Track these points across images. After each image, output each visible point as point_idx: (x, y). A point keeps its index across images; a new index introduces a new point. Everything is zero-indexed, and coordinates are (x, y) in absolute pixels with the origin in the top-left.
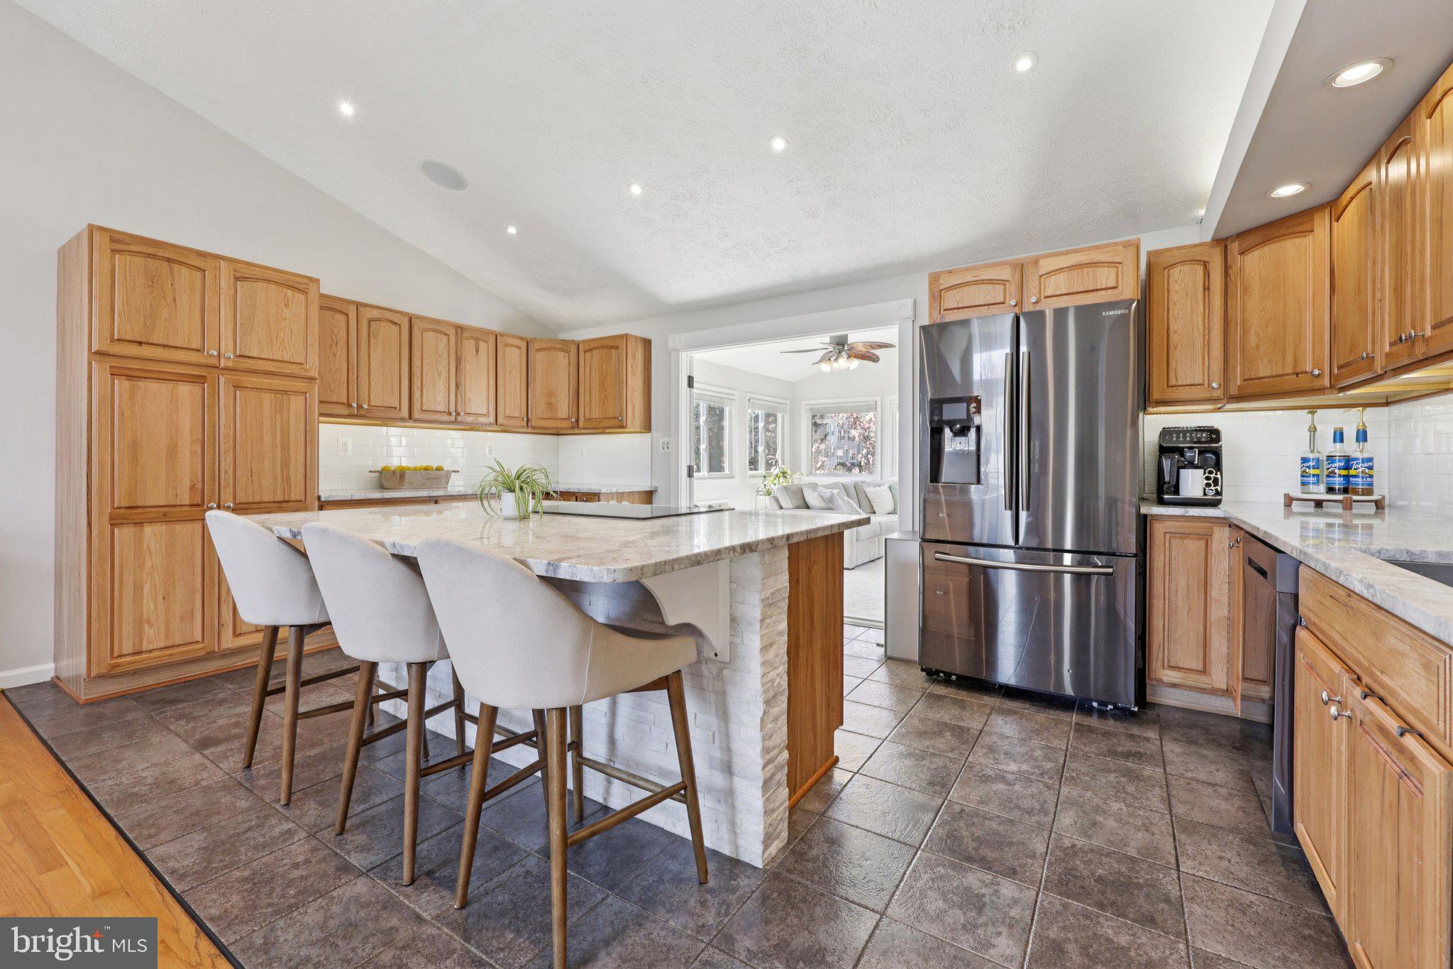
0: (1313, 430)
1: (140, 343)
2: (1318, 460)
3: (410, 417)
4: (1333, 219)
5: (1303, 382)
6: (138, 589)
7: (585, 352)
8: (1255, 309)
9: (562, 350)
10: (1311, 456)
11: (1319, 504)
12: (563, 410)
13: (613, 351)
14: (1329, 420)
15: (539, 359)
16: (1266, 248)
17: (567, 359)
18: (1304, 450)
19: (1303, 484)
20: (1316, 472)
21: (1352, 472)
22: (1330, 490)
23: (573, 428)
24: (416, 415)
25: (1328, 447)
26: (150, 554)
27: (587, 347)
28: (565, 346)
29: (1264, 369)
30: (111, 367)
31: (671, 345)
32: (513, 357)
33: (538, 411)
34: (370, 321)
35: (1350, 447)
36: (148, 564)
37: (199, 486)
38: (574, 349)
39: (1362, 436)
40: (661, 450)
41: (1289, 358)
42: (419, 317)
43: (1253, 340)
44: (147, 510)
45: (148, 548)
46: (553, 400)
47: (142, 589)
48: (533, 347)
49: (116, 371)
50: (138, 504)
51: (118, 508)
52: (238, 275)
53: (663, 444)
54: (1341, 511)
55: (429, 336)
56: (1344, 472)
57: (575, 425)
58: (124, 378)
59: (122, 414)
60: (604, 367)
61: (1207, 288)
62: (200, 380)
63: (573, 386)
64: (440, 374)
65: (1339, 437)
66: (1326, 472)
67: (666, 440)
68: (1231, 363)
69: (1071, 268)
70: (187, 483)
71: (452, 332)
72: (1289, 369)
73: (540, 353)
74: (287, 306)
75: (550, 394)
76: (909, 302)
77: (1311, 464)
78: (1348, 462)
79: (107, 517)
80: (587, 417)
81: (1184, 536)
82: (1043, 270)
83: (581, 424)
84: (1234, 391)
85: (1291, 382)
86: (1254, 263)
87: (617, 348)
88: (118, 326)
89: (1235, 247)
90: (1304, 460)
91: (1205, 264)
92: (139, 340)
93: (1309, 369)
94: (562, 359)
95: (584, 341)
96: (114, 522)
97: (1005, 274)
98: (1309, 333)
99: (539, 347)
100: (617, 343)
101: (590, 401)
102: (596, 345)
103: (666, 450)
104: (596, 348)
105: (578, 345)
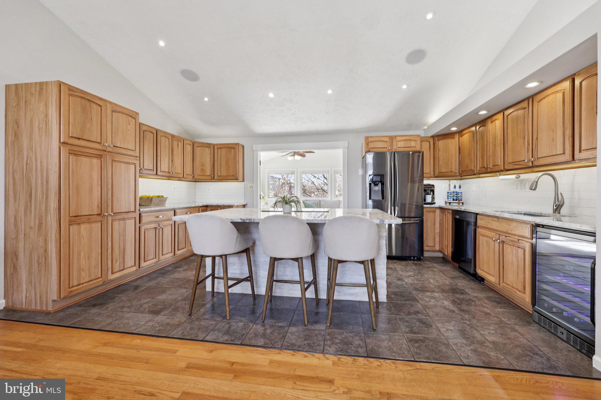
0: (450, 185)
1: (79, 139)
2: (451, 193)
3: (157, 174)
4: (460, 136)
5: (453, 174)
6: (79, 254)
7: (218, 149)
8: (441, 154)
9: (207, 147)
10: (450, 192)
11: (450, 203)
12: (208, 172)
14: (453, 183)
15: (198, 150)
16: (444, 140)
17: (209, 151)
18: (447, 190)
19: (448, 198)
20: (451, 195)
21: (458, 196)
22: (453, 200)
23: (212, 179)
24: (159, 173)
25: (452, 189)
26: (83, 238)
27: (219, 147)
28: (208, 145)
29: (444, 170)
30: (69, 150)
31: (254, 148)
32: (189, 148)
33: (198, 172)
34: (144, 131)
35: (457, 189)
36: (83, 242)
37: (100, 206)
38: (212, 147)
39: (460, 187)
40: (249, 189)
41: (450, 168)
42: (160, 130)
43: (441, 163)
44: (82, 217)
45: (83, 235)
46: (204, 168)
47: (80, 254)
48: (196, 145)
49: (71, 152)
50: (80, 214)
51: (71, 217)
52: (113, 109)
53: (250, 186)
54: (457, 205)
55: (163, 138)
56: (456, 196)
57: (213, 178)
58: (73, 155)
59: (73, 172)
60: (228, 156)
61: (430, 148)
62: (100, 157)
63: (212, 162)
64: (166, 155)
65: (455, 187)
66: (452, 196)
67: (251, 185)
68: (435, 168)
69: (404, 140)
70: (96, 205)
71: (170, 138)
72: (449, 171)
73: (198, 148)
74: (129, 124)
75: (203, 165)
76: (347, 142)
77: (450, 193)
78: (457, 193)
79: (67, 221)
80: (219, 174)
81: (429, 212)
82: (397, 140)
83: (216, 178)
84: (436, 175)
85: (450, 174)
86: (441, 144)
87: (234, 148)
88: (71, 130)
89: (436, 139)
90: (448, 193)
91: (429, 142)
92: (79, 137)
93: (454, 171)
94: (207, 150)
95: (217, 144)
96: (70, 223)
97: (387, 139)
98: (454, 162)
99: (198, 145)
100: (234, 146)
101: (221, 169)
102: (223, 146)
103: (251, 189)
104: (223, 148)
105: (214, 145)
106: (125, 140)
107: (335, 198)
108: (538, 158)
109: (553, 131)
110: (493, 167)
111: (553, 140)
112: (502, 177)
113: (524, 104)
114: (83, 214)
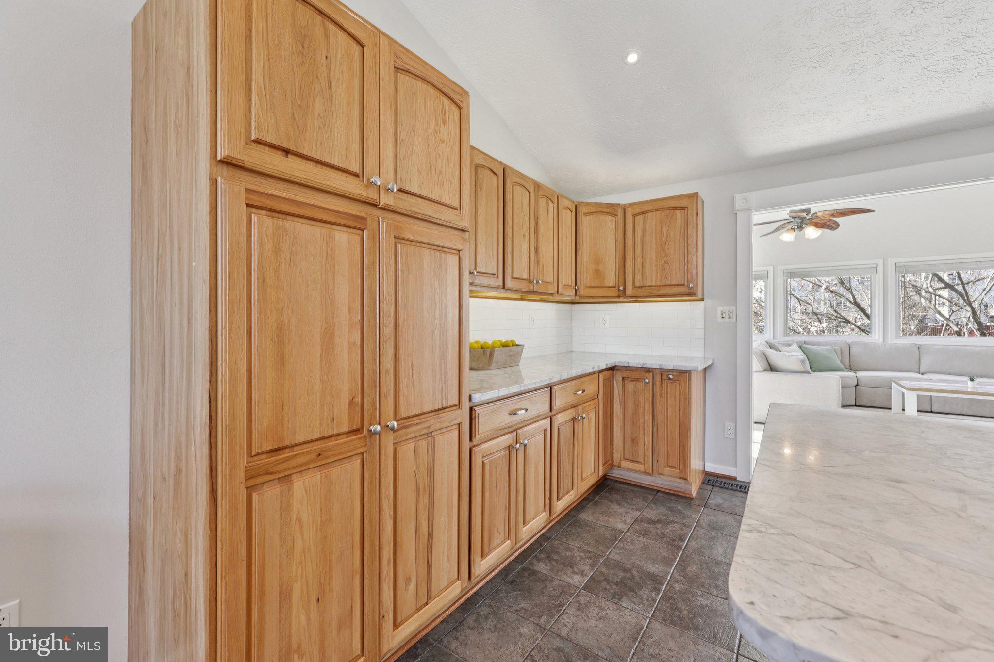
1: (287, 152)
3: (504, 287)
6: (285, 595)
7: (635, 216)
9: (608, 213)
12: (611, 279)
13: (678, 212)
15: (587, 222)
17: (614, 223)
23: (619, 297)
24: (509, 283)
26: (301, 527)
27: (638, 210)
28: (611, 210)
30: (248, 190)
31: (739, 205)
32: (568, 218)
33: (586, 278)
34: (476, 168)
36: (299, 546)
37: (358, 399)
38: (620, 212)
40: (719, 319)
42: (510, 168)
44: (297, 450)
45: (299, 520)
46: (601, 267)
47: (291, 590)
48: (582, 210)
49: (256, 200)
50: (287, 443)
51: (258, 454)
52: (399, 64)
53: (722, 313)
55: (518, 189)
57: (621, 293)
58: (264, 212)
59: (263, 281)
60: (665, 230)
62: (356, 224)
63: (620, 252)
64: (524, 235)
67: (726, 308)
70: (345, 398)
71: (532, 189)
73: (588, 217)
74: (444, 122)
75: (598, 261)
79: (241, 474)
80: (638, 284)
83: (629, 292)
87: (683, 208)
88: (257, 114)
92: (285, 145)
94: (610, 223)
95: (631, 205)
96: (251, 483)
99: (586, 212)
100: (684, 203)
101: (643, 267)
102: (650, 208)
103: (727, 320)
104: (651, 211)
105: (624, 208)
106: (433, 171)
107: (898, 337)
114: (301, 439)
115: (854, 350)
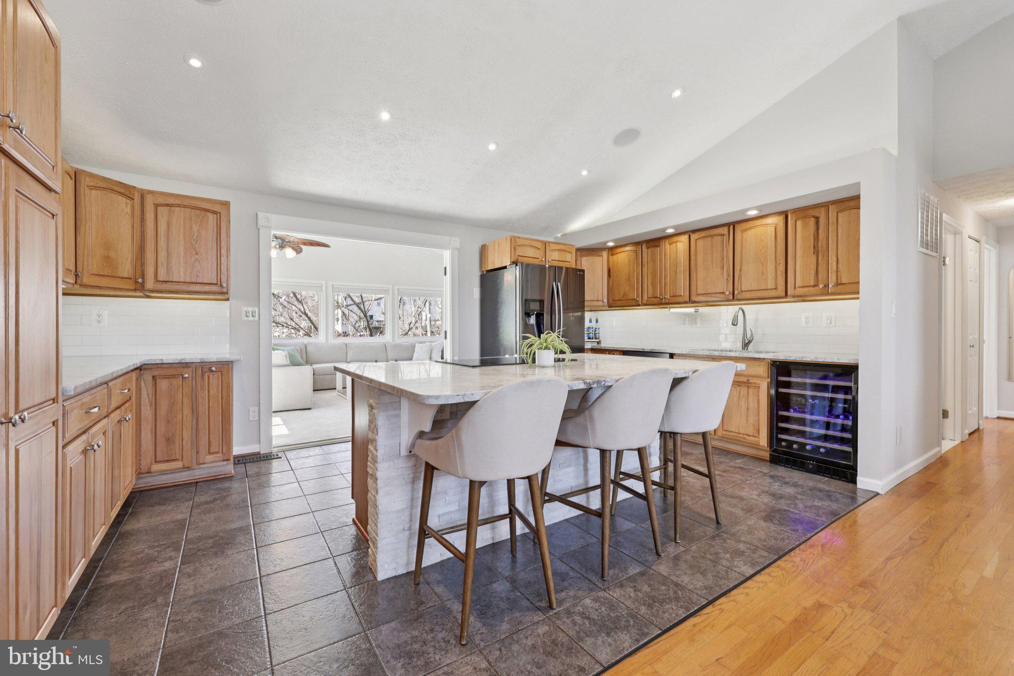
2: (587, 328)
4: (610, 254)
5: (600, 303)
7: (157, 206)
9: (121, 194)
12: (126, 268)
13: (210, 215)
14: (589, 315)
15: (91, 198)
16: (589, 257)
17: (129, 207)
20: (587, 332)
21: (595, 332)
22: (588, 338)
23: (135, 290)
25: (587, 324)
27: (161, 201)
28: (126, 191)
32: (68, 187)
33: (92, 264)
35: (594, 324)
38: (137, 197)
39: (597, 321)
40: (244, 317)
41: (596, 295)
46: (112, 254)
48: (85, 182)
53: (246, 312)
57: (139, 287)
60: (195, 228)
63: (138, 241)
65: (590, 321)
67: (250, 309)
69: (557, 250)
72: (595, 299)
73: (93, 192)
75: (108, 245)
78: (594, 329)
80: (161, 278)
82: (551, 248)
83: (149, 286)
85: (596, 303)
86: (585, 261)
87: (214, 212)
93: (601, 299)
94: (124, 206)
95: (151, 192)
97: (539, 245)
99: (92, 184)
100: (216, 208)
101: (168, 261)
102: (177, 202)
103: (251, 318)
104: (179, 206)
105: (143, 194)
107: (334, 338)
108: (742, 292)
109: (763, 265)
110: (672, 298)
111: (763, 273)
112: (672, 310)
113: (723, 230)
115: (309, 349)
